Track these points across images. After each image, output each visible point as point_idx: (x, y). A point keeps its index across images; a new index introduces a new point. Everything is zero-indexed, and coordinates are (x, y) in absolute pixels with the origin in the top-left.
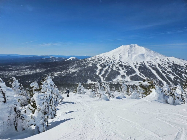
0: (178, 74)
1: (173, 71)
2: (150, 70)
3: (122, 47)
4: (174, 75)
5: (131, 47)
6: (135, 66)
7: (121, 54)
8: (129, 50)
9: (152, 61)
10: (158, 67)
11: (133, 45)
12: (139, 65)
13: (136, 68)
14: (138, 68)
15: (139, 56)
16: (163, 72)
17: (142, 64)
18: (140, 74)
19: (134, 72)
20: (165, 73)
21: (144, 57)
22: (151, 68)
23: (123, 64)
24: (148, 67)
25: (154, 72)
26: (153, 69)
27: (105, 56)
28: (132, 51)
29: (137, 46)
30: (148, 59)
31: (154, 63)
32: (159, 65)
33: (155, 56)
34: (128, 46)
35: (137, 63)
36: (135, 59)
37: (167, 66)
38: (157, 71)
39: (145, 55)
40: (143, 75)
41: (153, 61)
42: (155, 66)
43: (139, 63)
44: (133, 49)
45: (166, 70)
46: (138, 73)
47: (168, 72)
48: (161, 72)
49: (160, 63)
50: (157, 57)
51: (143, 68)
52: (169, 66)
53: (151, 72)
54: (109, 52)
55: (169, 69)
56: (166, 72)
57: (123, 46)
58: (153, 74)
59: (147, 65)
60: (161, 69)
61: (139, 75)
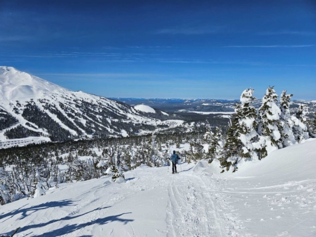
0: (91, 116)
1: (84, 113)
2: (46, 114)
4: (86, 119)
6: (15, 109)
9: (47, 98)
10: (60, 109)
11: (5, 68)
12: (23, 108)
13: (17, 113)
14: (22, 112)
15: (20, 89)
16: (69, 115)
17: (29, 105)
18: (27, 124)
19: (15, 121)
20: (73, 117)
21: (32, 91)
22: (47, 111)
24: (42, 109)
25: (54, 117)
26: (52, 112)
28: (2, 79)
29: (13, 70)
30: (40, 95)
31: (51, 102)
32: (62, 105)
33: (52, 90)
35: (19, 104)
36: (13, 96)
37: (74, 106)
38: (60, 116)
39: (34, 89)
40: (34, 124)
41: (50, 99)
42: (54, 106)
43: (23, 103)
45: (73, 111)
46: (23, 122)
47: (76, 114)
48: (66, 115)
49: (63, 101)
50: (56, 91)
51: (32, 113)
52: (77, 106)
53: (50, 118)
55: (77, 110)
56: (74, 114)
58: (53, 120)
59: (41, 107)
60: (66, 110)
61: (26, 127)
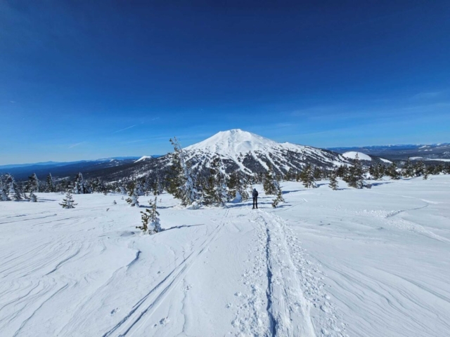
0: (294, 164)
1: (288, 161)
2: (258, 162)
3: (220, 134)
4: (290, 166)
5: (232, 133)
6: (239, 158)
7: (218, 144)
8: (229, 137)
9: (260, 149)
10: (269, 158)
11: (235, 130)
12: (244, 157)
13: (239, 161)
14: (242, 161)
15: (243, 144)
16: (276, 163)
17: (248, 155)
18: (245, 169)
19: (238, 167)
20: (278, 164)
21: (250, 145)
22: (260, 160)
23: (222, 158)
24: (256, 158)
25: (264, 165)
26: (263, 160)
27: (195, 148)
28: (233, 138)
29: (239, 130)
30: (256, 148)
31: (263, 152)
32: (270, 155)
33: (265, 143)
34: (228, 132)
35: (241, 155)
36: (239, 149)
37: (280, 155)
38: (268, 163)
39: (252, 144)
40: (249, 170)
41: (262, 150)
42: (265, 156)
43: (244, 154)
44: (235, 136)
45: (279, 159)
46: (242, 167)
47: (282, 162)
48: (273, 163)
49: (272, 151)
50: (267, 144)
51: (249, 161)
52: (283, 155)
53: (260, 165)
54: (201, 143)
55: (283, 159)
56: (279, 162)
57: (220, 132)
58: (262, 167)
59: (255, 156)
60: (273, 159)
61: (244, 171)
